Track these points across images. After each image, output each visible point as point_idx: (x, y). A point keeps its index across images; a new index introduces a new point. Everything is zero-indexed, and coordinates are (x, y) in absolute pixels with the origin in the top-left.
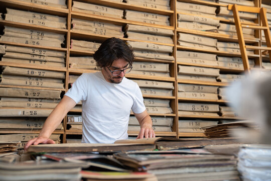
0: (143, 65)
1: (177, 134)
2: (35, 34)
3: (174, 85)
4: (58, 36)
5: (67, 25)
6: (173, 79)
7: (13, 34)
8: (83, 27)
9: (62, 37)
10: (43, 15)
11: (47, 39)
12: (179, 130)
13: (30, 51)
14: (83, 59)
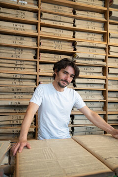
0: (86, 68)
1: (107, 112)
2: (17, 50)
3: (105, 81)
4: (31, 51)
5: (37, 44)
6: (105, 77)
7: (4, 51)
8: (47, 44)
9: (34, 51)
10: (22, 38)
11: (25, 53)
12: (108, 110)
13: (15, 62)
14: (48, 65)
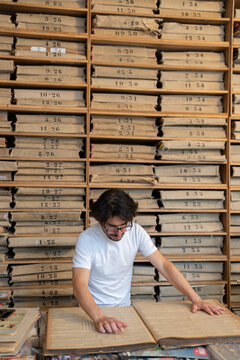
0: (183, 168)
1: (228, 258)
2: (49, 143)
3: (225, 195)
4: (75, 142)
5: (85, 127)
6: (224, 186)
7: (24, 145)
8: (105, 126)
9: (81, 141)
10: (57, 117)
11: (63, 147)
12: (231, 252)
13: (44, 165)
14: (107, 167)
